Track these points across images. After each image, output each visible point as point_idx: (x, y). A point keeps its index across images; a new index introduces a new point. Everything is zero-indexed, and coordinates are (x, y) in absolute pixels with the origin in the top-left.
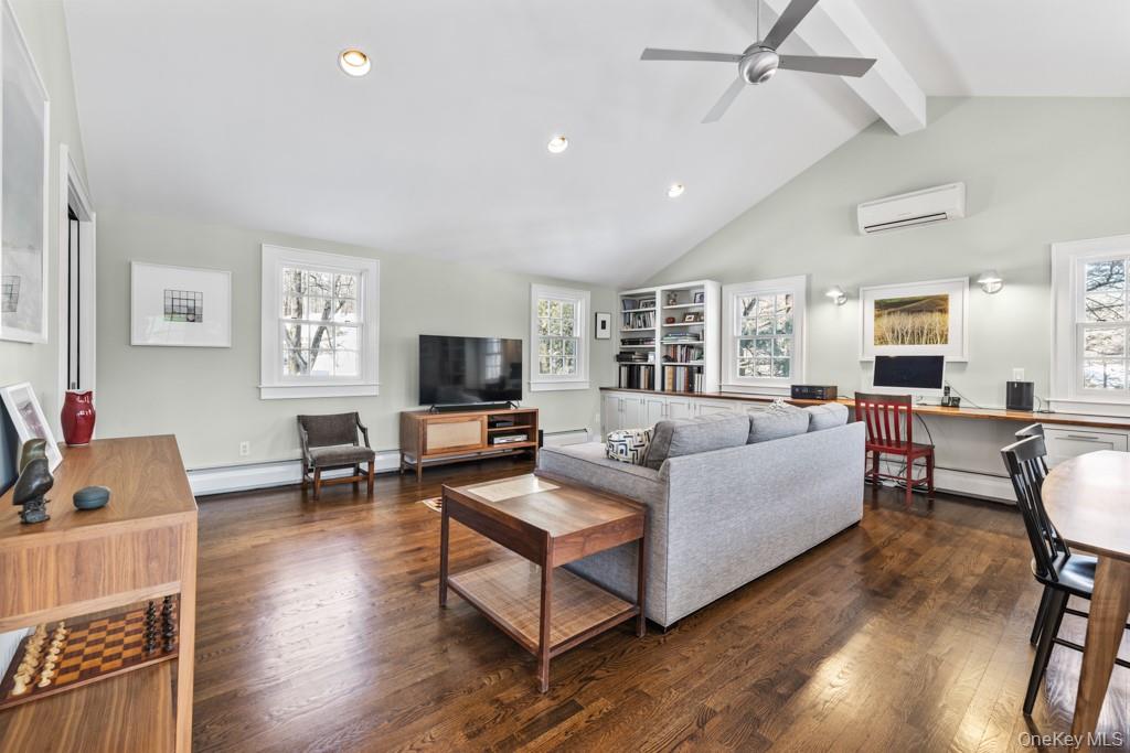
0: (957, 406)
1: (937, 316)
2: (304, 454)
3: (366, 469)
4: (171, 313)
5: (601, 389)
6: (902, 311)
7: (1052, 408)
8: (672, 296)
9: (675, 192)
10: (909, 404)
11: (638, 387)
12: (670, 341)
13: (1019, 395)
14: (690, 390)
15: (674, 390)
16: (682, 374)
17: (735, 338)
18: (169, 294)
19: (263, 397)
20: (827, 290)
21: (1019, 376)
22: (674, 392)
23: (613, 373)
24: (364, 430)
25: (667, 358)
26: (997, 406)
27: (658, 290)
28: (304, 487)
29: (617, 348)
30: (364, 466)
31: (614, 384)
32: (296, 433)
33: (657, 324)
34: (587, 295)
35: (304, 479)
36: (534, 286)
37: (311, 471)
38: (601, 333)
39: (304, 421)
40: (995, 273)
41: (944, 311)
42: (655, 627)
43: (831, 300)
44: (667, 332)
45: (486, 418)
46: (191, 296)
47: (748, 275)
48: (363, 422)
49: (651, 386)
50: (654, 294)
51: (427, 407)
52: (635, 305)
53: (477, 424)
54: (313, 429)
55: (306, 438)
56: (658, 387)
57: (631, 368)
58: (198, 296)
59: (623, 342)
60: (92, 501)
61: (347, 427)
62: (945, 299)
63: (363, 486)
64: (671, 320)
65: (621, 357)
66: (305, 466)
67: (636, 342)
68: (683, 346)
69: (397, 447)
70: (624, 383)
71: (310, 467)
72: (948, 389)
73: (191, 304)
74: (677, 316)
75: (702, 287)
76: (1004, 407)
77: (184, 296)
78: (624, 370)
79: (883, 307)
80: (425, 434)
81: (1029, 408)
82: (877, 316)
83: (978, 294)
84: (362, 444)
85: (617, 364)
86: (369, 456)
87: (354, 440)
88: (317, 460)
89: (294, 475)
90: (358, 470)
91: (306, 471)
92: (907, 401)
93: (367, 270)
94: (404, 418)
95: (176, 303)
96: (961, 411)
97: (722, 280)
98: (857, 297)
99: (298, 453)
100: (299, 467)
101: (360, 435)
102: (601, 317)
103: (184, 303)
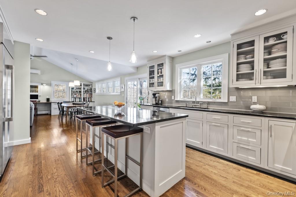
1: (36, 89)
7: (52, 101)
10: (36, 102)
13: (48, 100)
21: (48, 97)
26: (45, 101)
40: (45, 84)
41: (37, 88)
62: (38, 86)
72: (39, 99)
79: (31, 86)
81: (49, 101)
82: (30, 88)
83: (42, 86)
92: (36, 101)
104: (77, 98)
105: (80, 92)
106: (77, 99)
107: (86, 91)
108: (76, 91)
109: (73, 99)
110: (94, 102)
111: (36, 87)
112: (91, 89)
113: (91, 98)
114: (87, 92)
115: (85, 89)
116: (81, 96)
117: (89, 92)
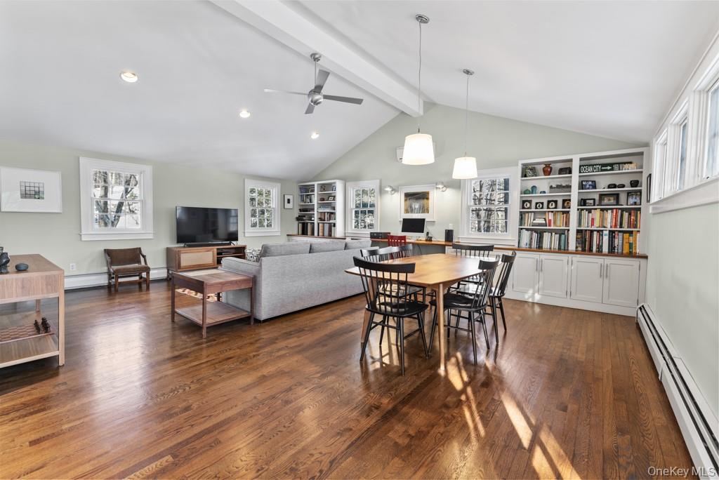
0: (431, 241)
1: (425, 201)
2: (109, 269)
3: (145, 276)
4: (25, 195)
5: (288, 235)
6: (414, 198)
7: (460, 241)
8: (323, 187)
9: (315, 136)
11: (307, 234)
12: (321, 210)
13: (449, 235)
14: (330, 235)
15: (323, 235)
16: (327, 226)
17: (352, 209)
18: (23, 184)
19: (83, 239)
20: (385, 187)
21: (448, 227)
22: (323, 236)
23: (295, 227)
24: (144, 257)
25: (320, 219)
26: (442, 240)
27: (316, 184)
28: (109, 286)
29: (297, 213)
30: (144, 275)
31: (296, 233)
32: (104, 258)
33: (315, 201)
34: (279, 185)
35: (109, 283)
36: (246, 180)
37: (113, 278)
38: (287, 206)
39: (108, 252)
40: (442, 183)
41: (428, 199)
42: (257, 321)
43: (387, 192)
44: (321, 206)
45: (215, 250)
46: (37, 185)
47: (357, 178)
48: (144, 252)
49: (313, 234)
50: (314, 185)
51: (182, 245)
52: (306, 190)
53: (211, 253)
54: (113, 256)
55: (109, 260)
56: (316, 234)
57: (303, 224)
58: (41, 185)
59: (300, 210)
60: (23, 268)
61: (135, 255)
62: (428, 193)
63: (144, 286)
64: (323, 199)
65: (299, 219)
66: (110, 275)
67: (306, 210)
68: (328, 213)
69: (165, 265)
70: (300, 232)
71: (112, 276)
72: (428, 233)
73: (37, 189)
74: (326, 197)
75: (335, 183)
76: (444, 240)
77: (32, 185)
78: (300, 225)
79: (408, 196)
80: (180, 258)
81: (453, 240)
82: (406, 200)
84: (143, 263)
85: (297, 222)
86: (147, 270)
87: (139, 262)
88: (116, 272)
89: (104, 280)
90: (141, 278)
91: (110, 278)
93: (144, 171)
94: (168, 250)
95: (28, 188)
96: (433, 242)
97: (345, 179)
98: (398, 191)
99: (105, 269)
100: (106, 276)
101: (142, 259)
102: (287, 197)
103: (32, 189)
104: (551, 231)
105: (566, 202)
106: (546, 236)
107: (602, 196)
108: (549, 202)
109: (526, 234)
110: (646, 257)
111: (423, 196)
112: (635, 183)
113: (631, 233)
114: (612, 201)
115: (594, 187)
116: (567, 224)
117: (623, 198)
